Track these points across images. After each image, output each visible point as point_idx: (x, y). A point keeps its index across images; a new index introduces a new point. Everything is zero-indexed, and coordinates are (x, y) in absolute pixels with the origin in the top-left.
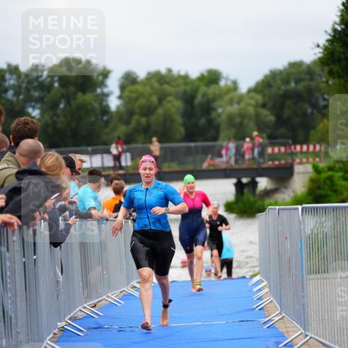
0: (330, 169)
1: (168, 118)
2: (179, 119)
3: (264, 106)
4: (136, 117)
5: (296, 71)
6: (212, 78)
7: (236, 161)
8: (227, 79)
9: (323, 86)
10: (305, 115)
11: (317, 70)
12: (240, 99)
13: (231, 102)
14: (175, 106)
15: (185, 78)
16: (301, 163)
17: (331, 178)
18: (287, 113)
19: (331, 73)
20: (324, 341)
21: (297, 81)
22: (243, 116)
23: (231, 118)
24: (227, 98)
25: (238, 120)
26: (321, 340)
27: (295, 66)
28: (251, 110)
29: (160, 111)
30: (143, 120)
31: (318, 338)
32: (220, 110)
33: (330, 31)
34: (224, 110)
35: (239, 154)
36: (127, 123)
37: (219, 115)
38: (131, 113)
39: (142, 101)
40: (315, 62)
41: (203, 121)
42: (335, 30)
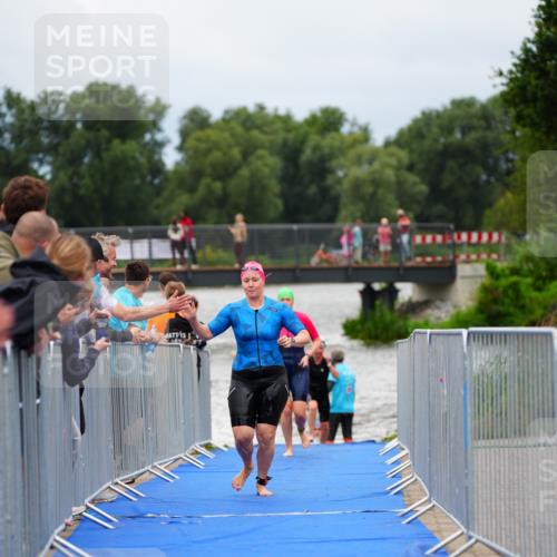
0: (515, 271)
1: (256, 184)
2: (275, 186)
3: (411, 168)
4: (206, 181)
5: (464, 113)
6: (329, 121)
7: (364, 256)
8: (353, 124)
9: (506, 138)
10: (476, 184)
11: (498, 113)
12: (373, 156)
13: (359, 161)
14: (268, 164)
15: (286, 120)
16: (468, 261)
17: (515, 286)
18: (447, 180)
19: (519, 118)
20: (498, 547)
21: (465, 130)
22: (376, 182)
23: (357, 185)
24: (352, 153)
25: (369, 189)
26: (494, 545)
27: (463, 105)
28: (390, 174)
29: (245, 172)
30: (218, 185)
31: (488, 542)
32: (340, 173)
33: (519, 52)
34: (346, 173)
35: (370, 245)
36: (192, 190)
37: (339, 181)
38: (198, 174)
39: (216, 156)
40: (494, 100)
41: (313, 190)
42: (526, 51)
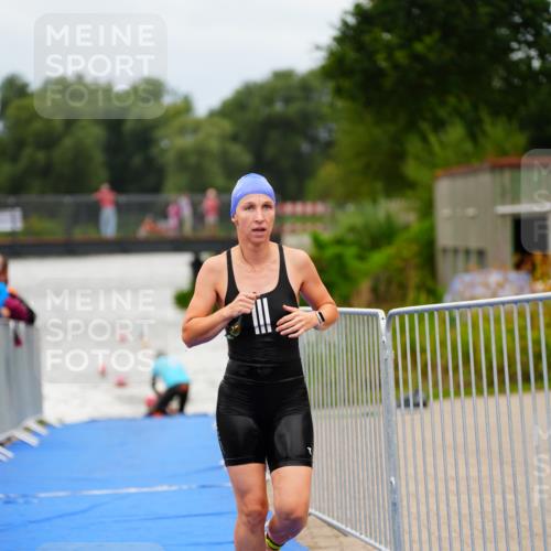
0: (339, 242)
1: (80, 156)
2: (99, 157)
3: (235, 138)
4: (27, 152)
5: (284, 85)
8: (174, 93)
9: (326, 110)
10: (298, 155)
11: (316, 83)
12: (197, 127)
13: (182, 131)
14: (94, 136)
16: (293, 232)
17: (339, 258)
18: (270, 151)
19: (339, 92)
20: (330, 520)
21: (288, 100)
22: (201, 152)
23: (182, 156)
24: (176, 123)
25: (193, 160)
26: (325, 518)
27: (283, 76)
28: (214, 145)
29: (68, 142)
30: (41, 156)
31: (320, 515)
32: (164, 144)
34: (171, 144)
36: (14, 159)
37: (164, 151)
38: (20, 144)
39: (37, 126)
40: (313, 74)
41: (137, 160)
42: (345, 24)
